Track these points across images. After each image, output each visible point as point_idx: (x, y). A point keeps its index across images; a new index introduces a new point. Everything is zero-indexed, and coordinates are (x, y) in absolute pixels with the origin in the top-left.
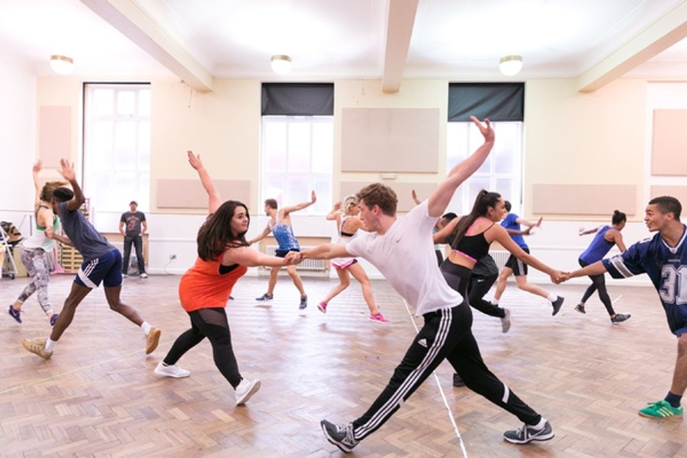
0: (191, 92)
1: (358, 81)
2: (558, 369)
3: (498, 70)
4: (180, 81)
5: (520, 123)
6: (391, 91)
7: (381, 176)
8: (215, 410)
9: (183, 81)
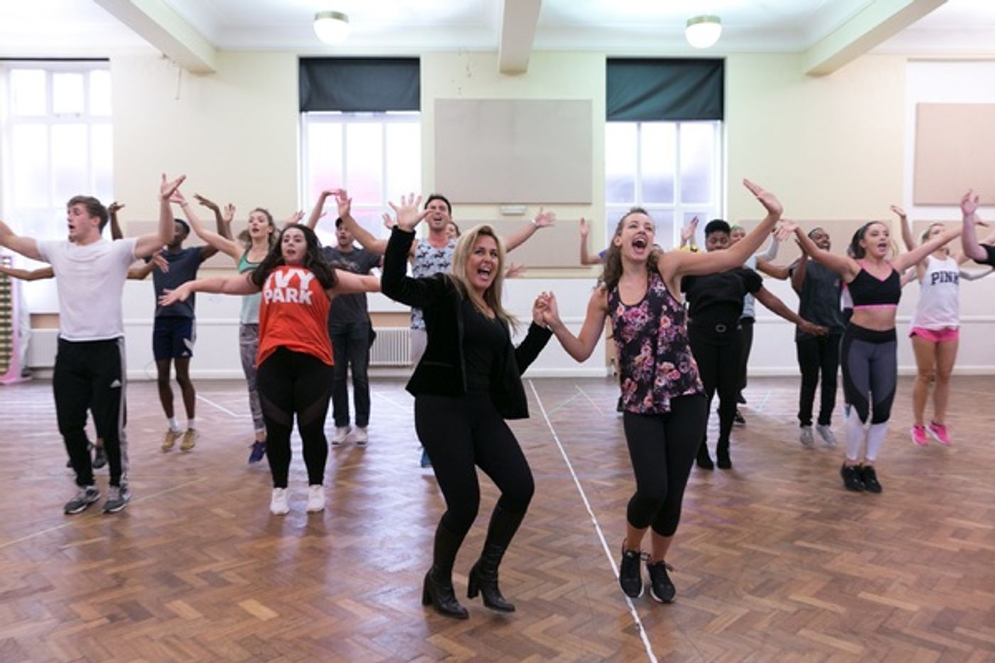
0: (180, 73)
1: (460, 53)
2: (784, 508)
3: (682, 37)
4: (162, 55)
5: (719, 122)
6: (513, 71)
7: (500, 210)
8: (243, 600)
9: (165, 56)
